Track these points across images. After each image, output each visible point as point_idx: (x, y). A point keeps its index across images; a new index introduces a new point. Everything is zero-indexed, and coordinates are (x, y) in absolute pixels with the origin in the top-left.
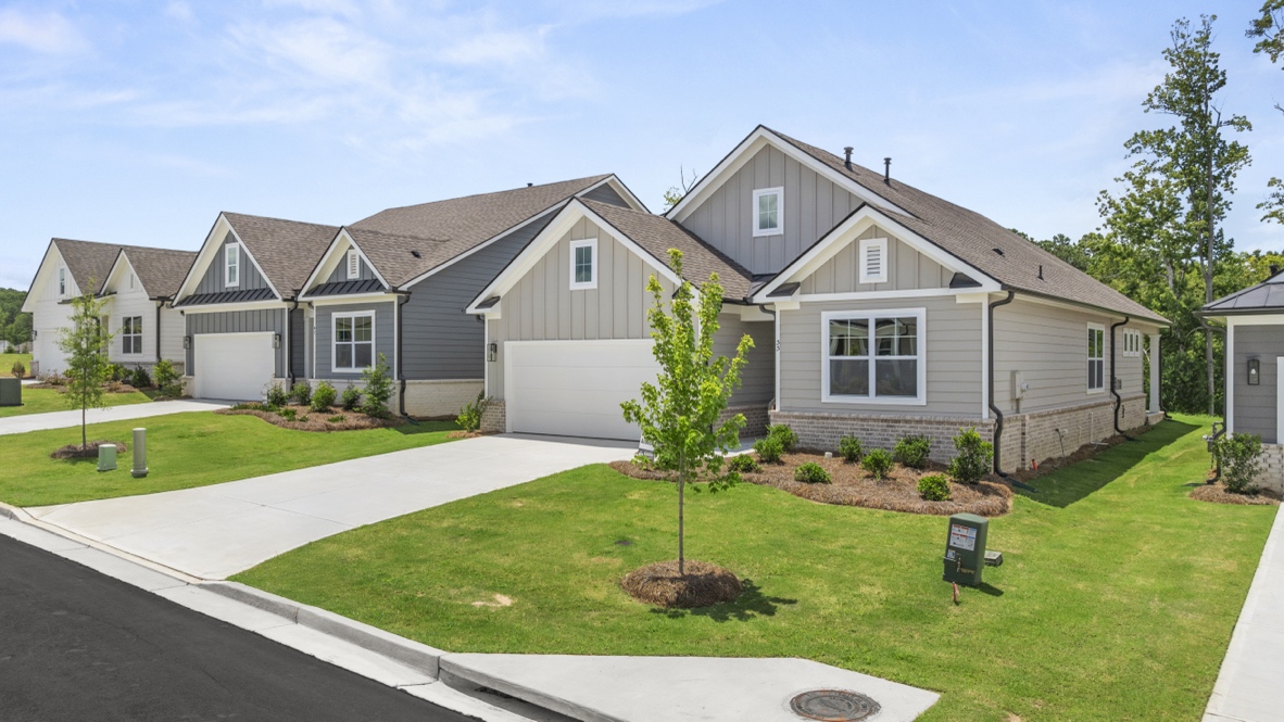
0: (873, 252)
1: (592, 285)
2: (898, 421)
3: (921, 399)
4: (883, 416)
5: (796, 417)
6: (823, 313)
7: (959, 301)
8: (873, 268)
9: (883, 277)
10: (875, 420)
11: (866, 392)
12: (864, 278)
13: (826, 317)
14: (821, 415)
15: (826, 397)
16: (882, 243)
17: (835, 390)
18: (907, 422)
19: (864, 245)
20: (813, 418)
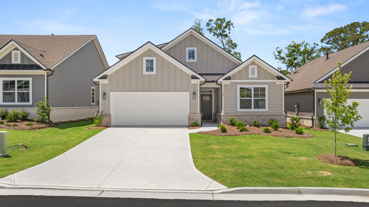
0: (253, 70)
1: (154, 72)
2: (261, 116)
3: (267, 109)
4: (257, 114)
5: (230, 116)
6: (238, 86)
7: (277, 84)
8: (253, 73)
9: (256, 76)
10: (254, 115)
11: (251, 108)
12: (250, 76)
13: (239, 87)
14: (238, 115)
15: (239, 109)
16: (256, 67)
17: (241, 108)
18: (263, 115)
19: (250, 67)
20: (235, 116)
